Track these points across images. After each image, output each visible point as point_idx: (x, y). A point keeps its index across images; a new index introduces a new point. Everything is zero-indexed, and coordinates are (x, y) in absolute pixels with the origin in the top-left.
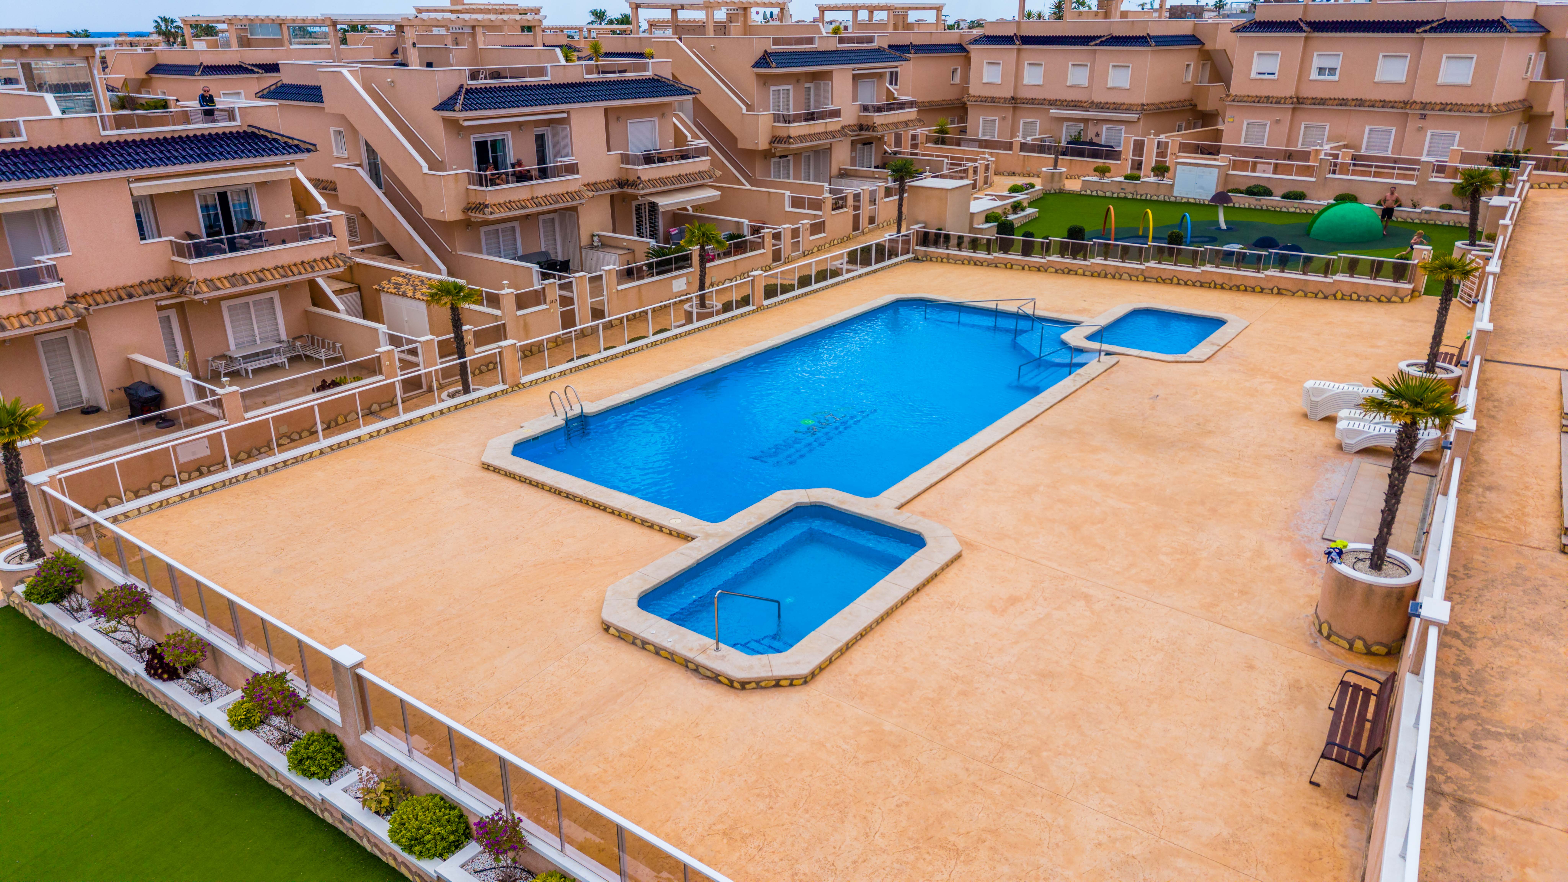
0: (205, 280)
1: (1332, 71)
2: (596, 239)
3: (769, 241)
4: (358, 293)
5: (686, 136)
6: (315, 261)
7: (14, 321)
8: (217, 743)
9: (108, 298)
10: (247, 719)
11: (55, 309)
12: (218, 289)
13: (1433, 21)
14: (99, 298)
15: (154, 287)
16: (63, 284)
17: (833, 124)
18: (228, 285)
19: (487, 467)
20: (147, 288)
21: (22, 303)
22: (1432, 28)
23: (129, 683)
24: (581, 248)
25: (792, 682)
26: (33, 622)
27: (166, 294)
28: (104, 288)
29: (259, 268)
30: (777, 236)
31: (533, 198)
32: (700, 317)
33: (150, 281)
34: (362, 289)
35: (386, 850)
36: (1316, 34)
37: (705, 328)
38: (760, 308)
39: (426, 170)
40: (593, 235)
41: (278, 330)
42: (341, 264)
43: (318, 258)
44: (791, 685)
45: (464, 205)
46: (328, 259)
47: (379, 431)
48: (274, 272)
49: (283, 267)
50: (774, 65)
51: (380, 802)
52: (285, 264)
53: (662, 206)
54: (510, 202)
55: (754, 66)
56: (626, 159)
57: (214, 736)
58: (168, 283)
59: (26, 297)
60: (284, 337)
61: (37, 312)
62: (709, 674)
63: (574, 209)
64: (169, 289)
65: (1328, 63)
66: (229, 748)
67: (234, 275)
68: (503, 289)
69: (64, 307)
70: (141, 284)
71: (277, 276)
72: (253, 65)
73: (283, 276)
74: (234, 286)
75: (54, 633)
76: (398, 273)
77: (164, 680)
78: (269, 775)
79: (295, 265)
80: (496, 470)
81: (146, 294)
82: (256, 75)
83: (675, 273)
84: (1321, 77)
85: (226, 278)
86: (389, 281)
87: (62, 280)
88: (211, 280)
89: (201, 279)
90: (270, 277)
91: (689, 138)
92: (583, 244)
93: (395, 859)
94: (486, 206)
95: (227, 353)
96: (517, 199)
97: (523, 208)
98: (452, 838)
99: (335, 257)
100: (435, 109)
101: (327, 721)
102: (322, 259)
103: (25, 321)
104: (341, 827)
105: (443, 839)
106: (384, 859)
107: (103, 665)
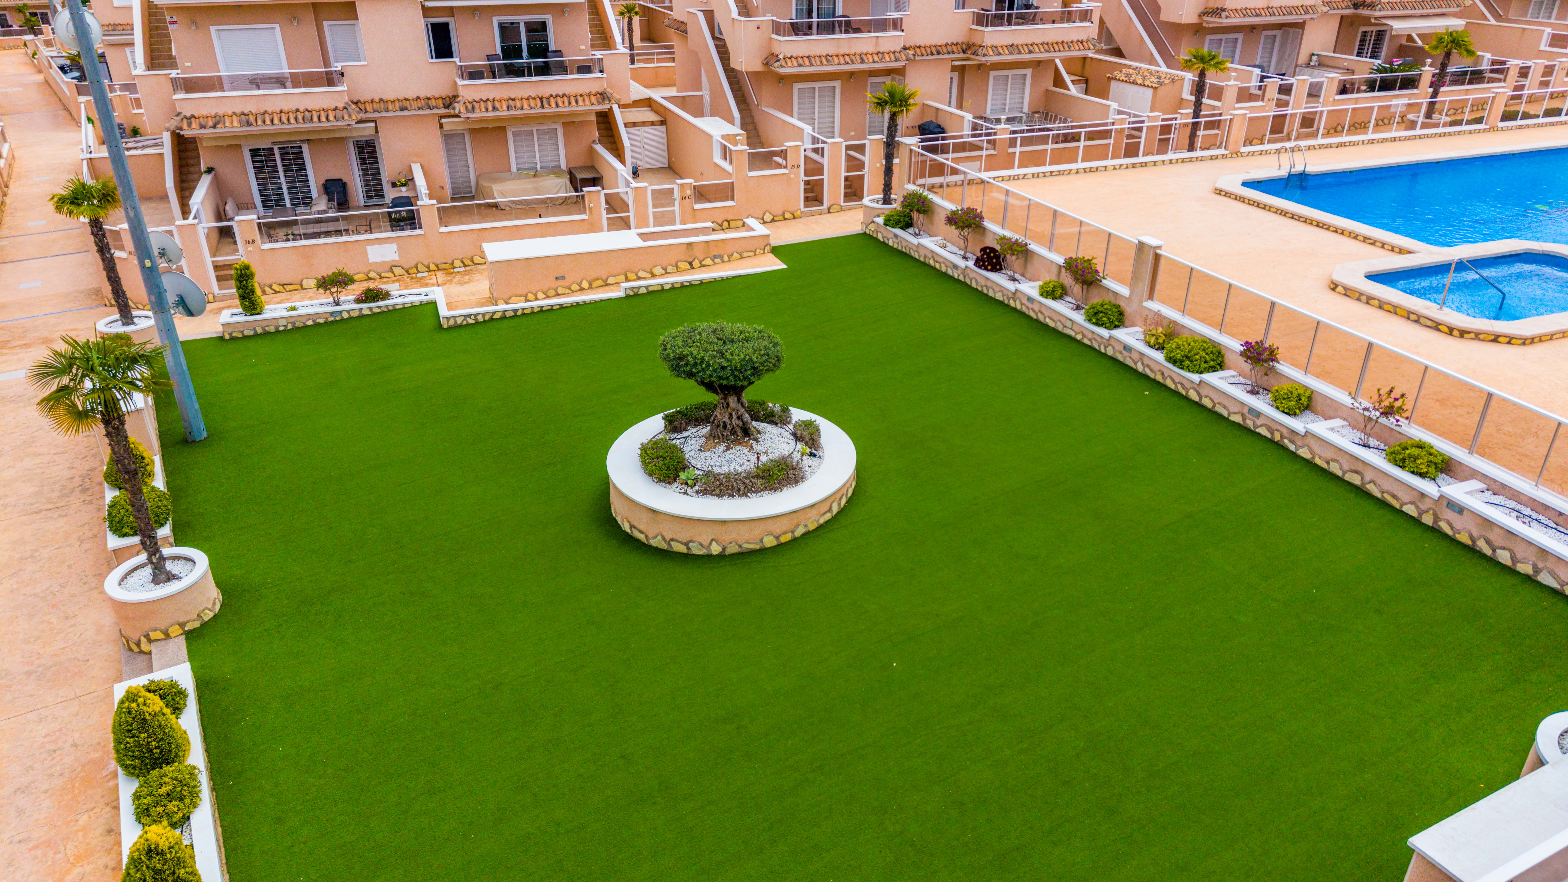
0: (992, 47)
2: (1315, 58)
4: (1085, 85)
6: (1072, 42)
7: (870, 57)
8: (1024, 309)
9: (924, 52)
10: (1053, 291)
11: (894, 52)
12: (1000, 54)
14: (918, 50)
15: (954, 48)
16: (903, 34)
18: (1007, 52)
19: (1219, 192)
20: (950, 49)
21: (877, 45)
23: (956, 276)
24: (1296, 66)
25: (1511, 340)
26: (884, 243)
27: (961, 55)
28: (923, 45)
29: (1031, 42)
30: (1524, 71)
32: (1425, 126)
33: (953, 44)
35: (1156, 368)
37: (1428, 134)
38: (1495, 128)
40: (1313, 54)
41: (1022, 103)
42: (1092, 47)
43: (1075, 40)
45: (1201, 9)
46: (1082, 42)
48: (1041, 47)
49: (1047, 44)
51: (1157, 339)
52: (1050, 42)
53: (1393, 30)
54: (1246, 9)
57: (1022, 304)
58: (964, 47)
59: (880, 40)
60: (1026, 110)
61: (883, 53)
62: (1429, 323)
63: (1303, 24)
64: (964, 52)
66: (1034, 311)
67: (1013, 45)
68: (1229, 80)
69: (900, 53)
70: (946, 45)
71: (1042, 50)
73: (1047, 51)
74: (1011, 53)
75: (900, 248)
76: (1129, 67)
77: (988, 270)
78: (1065, 326)
79: (1057, 43)
80: (1228, 195)
81: (949, 53)
83: (1398, 92)
85: (1006, 46)
86: (1121, 72)
87: (903, 31)
88: (996, 47)
89: (989, 45)
90: (1037, 50)
92: (1299, 63)
94: (1223, 10)
95: (984, 115)
96: (1253, 7)
97: (1257, 15)
98: (1212, 363)
99: (1088, 41)
101: (1116, 294)
102: (1078, 41)
103: (876, 58)
104: (1120, 357)
105: (1206, 362)
106: (1152, 375)
107: (937, 266)
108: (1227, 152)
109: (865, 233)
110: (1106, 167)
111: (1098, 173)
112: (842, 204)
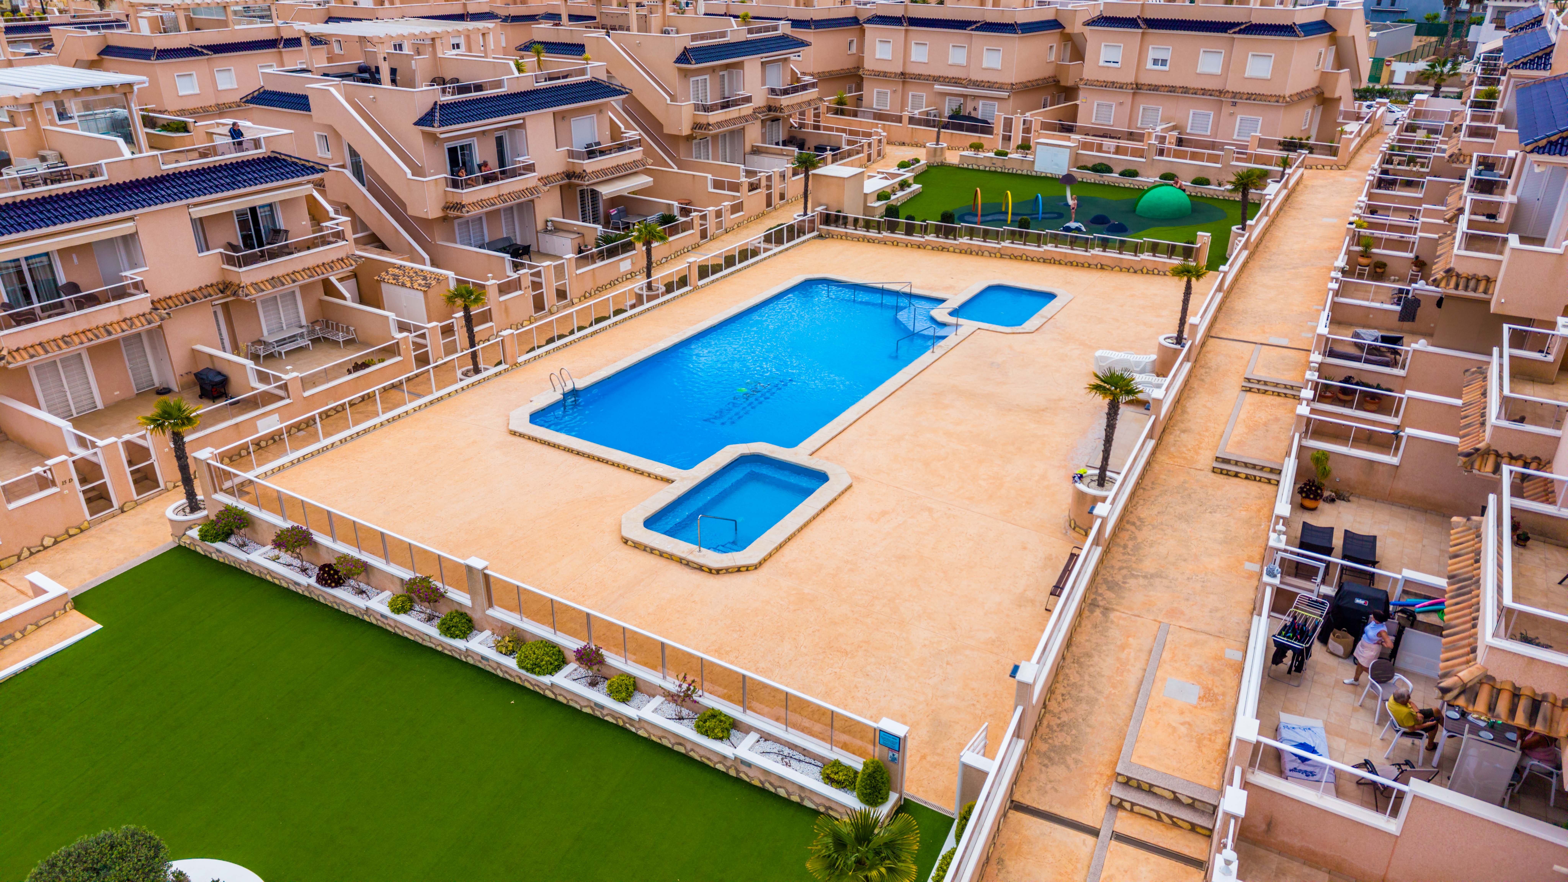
0: (252, 284)
1: (1164, 62)
2: (549, 224)
3: (697, 222)
4: (355, 279)
5: (620, 128)
6: (332, 262)
7: (116, 326)
8: (380, 624)
9: (177, 303)
10: (403, 607)
11: (144, 315)
12: (263, 290)
13: (1242, 24)
14: (170, 302)
15: (210, 290)
16: (148, 295)
17: (746, 109)
18: (270, 287)
19: (514, 433)
20: (205, 292)
21: (120, 312)
22: (1240, 30)
23: (300, 592)
24: (537, 232)
25: (748, 568)
26: (206, 556)
27: (220, 295)
28: (173, 294)
29: (291, 271)
30: (703, 218)
31: (499, 196)
32: (650, 299)
33: (207, 286)
34: (358, 275)
35: (514, 674)
36: (1150, 30)
37: (653, 308)
38: (696, 288)
39: (410, 176)
40: (547, 221)
41: (299, 317)
42: (353, 263)
43: (335, 260)
44: (747, 570)
45: (443, 204)
46: (342, 260)
47: (420, 406)
48: (303, 273)
49: (309, 269)
50: (694, 62)
51: (507, 647)
52: (310, 266)
53: (605, 195)
54: (482, 200)
55: (676, 62)
56: (571, 154)
57: (377, 620)
58: (221, 287)
59: (123, 307)
60: (304, 322)
61: (131, 319)
62: (695, 566)
63: (532, 201)
64: (222, 292)
65: (1160, 55)
66: (390, 626)
67: (273, 278)
68: (488, 280)
69: (150, 313)
70: (200, 289)
71: (306, 277)
72: (201, 47)
73: (310, 277)
74: (274, 287)
75: (227, 562)
76: (393, 265)
77: (332, 587)
78: (423, 640)
79: (318, 266)
80: (521, 435)
81: (206, 297)
82: (206, 57)
83: (621, 256)
84: (1156, 67)
85: (267, 281)
86: (387, 272)
87: (147, 291)
88: (256, 284)
89: (248, 283)
90: (301, 278)
91: (623, 130)
92: (539, 228)
93: (520, 678)
94: (463, 206)
95: (262, 339)
96: (486, 198)
97: (493, 205)
98: (556, 663)
99: (348, 257)
100: (416, 124)
101: (460, 604)
102: (338, 260)
103: (124, 326)
104: (480, 665)
105: (551, 664)
106: (512, 679)
107: (277, 582)
108: (507, 366)
109: (180, 546)
110: (407, 412)
111: (402, 421)
112: (136, 497)
